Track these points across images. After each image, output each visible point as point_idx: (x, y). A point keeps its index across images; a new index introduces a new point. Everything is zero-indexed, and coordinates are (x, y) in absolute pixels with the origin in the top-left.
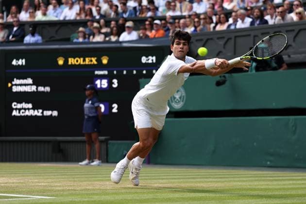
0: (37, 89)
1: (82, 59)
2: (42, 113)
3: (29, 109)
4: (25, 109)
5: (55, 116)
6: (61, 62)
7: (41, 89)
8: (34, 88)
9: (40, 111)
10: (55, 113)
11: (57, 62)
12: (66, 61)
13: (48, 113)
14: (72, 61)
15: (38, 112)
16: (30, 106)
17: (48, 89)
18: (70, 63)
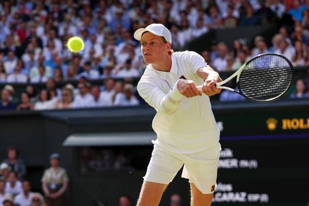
0: (238, 164)
1: (302, 121)
2: (246, 197)
3: (227, 192)
4: (222, 192)
5: (264, 203)
6: (272, 126)
7: (244, 163)
8: (234, 163)
9: (244, 194)
10: (264, 198)
11: (266, 126)
12: (279, 125)
13: (254, 197)
14: (287, 124)
15: (240, 196)
16: (229, 187)
17: (254, 164)
18: (284, 127)
